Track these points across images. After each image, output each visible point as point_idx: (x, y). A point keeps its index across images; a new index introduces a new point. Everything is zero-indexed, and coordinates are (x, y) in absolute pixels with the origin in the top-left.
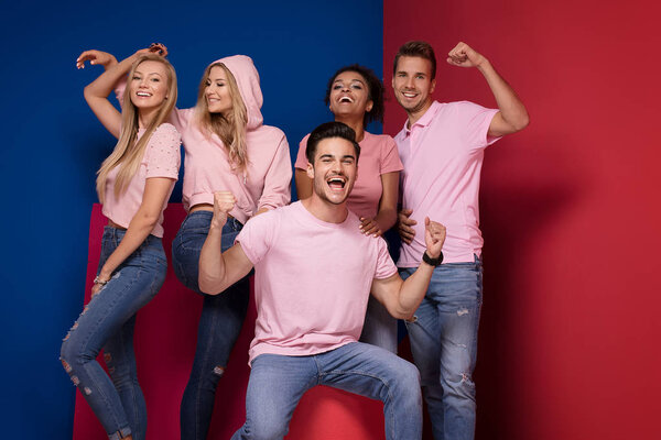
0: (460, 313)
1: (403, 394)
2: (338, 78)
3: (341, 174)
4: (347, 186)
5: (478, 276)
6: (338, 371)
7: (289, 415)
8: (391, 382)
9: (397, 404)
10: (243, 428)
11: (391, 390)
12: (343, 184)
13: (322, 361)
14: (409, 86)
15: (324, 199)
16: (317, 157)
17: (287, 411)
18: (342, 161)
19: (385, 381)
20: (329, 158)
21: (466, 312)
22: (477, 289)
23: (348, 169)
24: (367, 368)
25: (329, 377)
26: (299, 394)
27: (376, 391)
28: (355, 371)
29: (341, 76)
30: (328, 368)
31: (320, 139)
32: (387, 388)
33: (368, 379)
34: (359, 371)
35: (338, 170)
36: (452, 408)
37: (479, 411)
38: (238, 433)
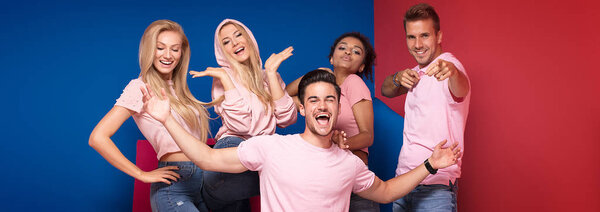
2: (343, 41)
3: (325, 110)
4: (332, 120)
12: (328, 119)
14: (417, 46)
15: (315, 132)
16: (306, 99)
18: (325, 100)
20: (316, 99)
23: (331, 106)
29: (346, 40)
31: (308, 84)
35: (323, 107)
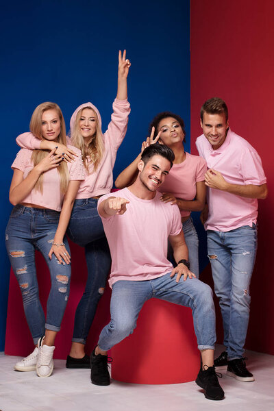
0: (244, 254)
1: (203, 304)
5: (255, 233)
6: (164, 289)
7: (136, 316)
8: (194, 297)
9: (200, 309)
10: (109, 325)
11: (195, 301)
13: (154, 284)
14: (213, 133)
17: (135, 314)
19: (191, 296)
21: (248, 253)
22: (255, 240)
24: (181, 288)
25: (159, 293)
26: (141, 303)
27: (187, 302)
28: (174, 289)
30: (158, 288)
32: (193, 301)
33: (182, 295)
34: (176, 289)
36: (236, 311)
37: (251, 314)
38: (106, 328)
